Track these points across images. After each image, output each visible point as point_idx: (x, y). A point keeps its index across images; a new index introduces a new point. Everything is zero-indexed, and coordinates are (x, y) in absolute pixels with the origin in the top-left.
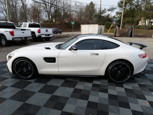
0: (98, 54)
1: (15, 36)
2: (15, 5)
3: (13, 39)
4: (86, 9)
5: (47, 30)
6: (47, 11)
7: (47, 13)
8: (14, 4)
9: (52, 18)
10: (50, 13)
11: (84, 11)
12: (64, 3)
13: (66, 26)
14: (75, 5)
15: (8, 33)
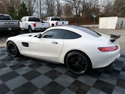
0: (57, 43)
1: (37, 27)
2: (53, 5)
3: (35, 29)
4: (115, 2)
5: (63, 23)
6: (76, 7)
7: (75, 9)
8: (52, 3)
9: (79, 12)
11: (113, 4)
13: (91, 19)
15: (33, 24)
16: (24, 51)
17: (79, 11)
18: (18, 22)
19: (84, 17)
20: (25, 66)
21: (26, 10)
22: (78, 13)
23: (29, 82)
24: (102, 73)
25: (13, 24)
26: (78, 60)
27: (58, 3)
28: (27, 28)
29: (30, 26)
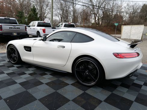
0: (65, 47)
1: (46, 33)
4: (141, 9)
6: (94, 14)
7: (94, 16)
8: (67, 9)
9: (98, 20)
10: (97, 15)
11: (139, 11)
12: (113, 4)
13: (112, 28)
14: (128, 5)
15: (42, 30)
16: (26, 57)
17: (98, 18)
18: (25, 27)
19: (104, 25)
20: (25, 74)
21: (37, 15)
22: (96, 20)
23: (27, 91)
24: (118, 86)
25: (19, 28)
26: (88, 68)
27: (74, 8)
28: (35, 34)
29: (38, 32)
